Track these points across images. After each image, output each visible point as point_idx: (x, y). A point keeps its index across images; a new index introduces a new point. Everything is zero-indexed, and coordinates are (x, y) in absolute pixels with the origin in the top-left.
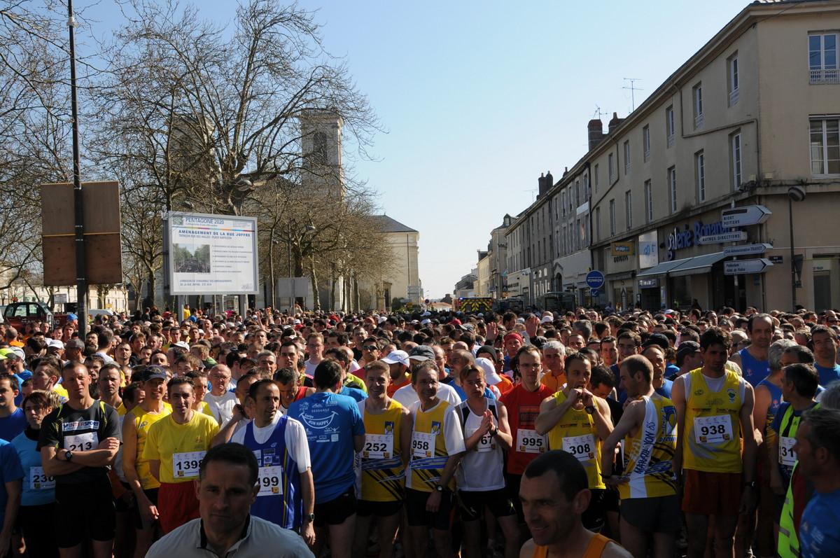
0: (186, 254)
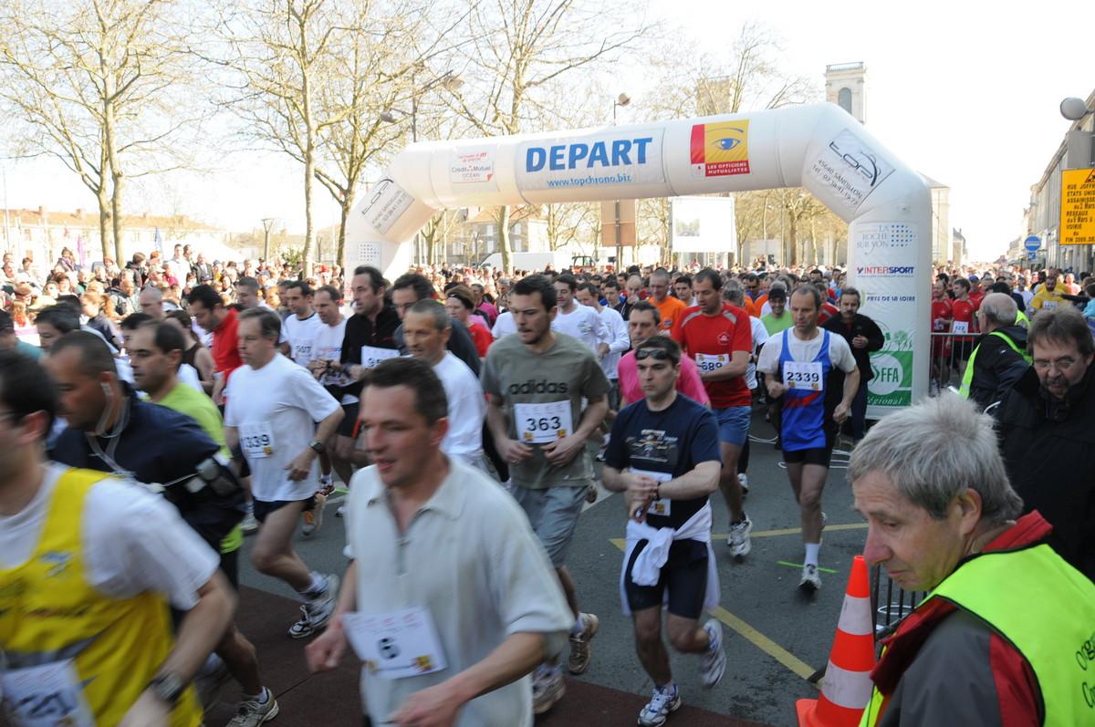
0: (683, 225)
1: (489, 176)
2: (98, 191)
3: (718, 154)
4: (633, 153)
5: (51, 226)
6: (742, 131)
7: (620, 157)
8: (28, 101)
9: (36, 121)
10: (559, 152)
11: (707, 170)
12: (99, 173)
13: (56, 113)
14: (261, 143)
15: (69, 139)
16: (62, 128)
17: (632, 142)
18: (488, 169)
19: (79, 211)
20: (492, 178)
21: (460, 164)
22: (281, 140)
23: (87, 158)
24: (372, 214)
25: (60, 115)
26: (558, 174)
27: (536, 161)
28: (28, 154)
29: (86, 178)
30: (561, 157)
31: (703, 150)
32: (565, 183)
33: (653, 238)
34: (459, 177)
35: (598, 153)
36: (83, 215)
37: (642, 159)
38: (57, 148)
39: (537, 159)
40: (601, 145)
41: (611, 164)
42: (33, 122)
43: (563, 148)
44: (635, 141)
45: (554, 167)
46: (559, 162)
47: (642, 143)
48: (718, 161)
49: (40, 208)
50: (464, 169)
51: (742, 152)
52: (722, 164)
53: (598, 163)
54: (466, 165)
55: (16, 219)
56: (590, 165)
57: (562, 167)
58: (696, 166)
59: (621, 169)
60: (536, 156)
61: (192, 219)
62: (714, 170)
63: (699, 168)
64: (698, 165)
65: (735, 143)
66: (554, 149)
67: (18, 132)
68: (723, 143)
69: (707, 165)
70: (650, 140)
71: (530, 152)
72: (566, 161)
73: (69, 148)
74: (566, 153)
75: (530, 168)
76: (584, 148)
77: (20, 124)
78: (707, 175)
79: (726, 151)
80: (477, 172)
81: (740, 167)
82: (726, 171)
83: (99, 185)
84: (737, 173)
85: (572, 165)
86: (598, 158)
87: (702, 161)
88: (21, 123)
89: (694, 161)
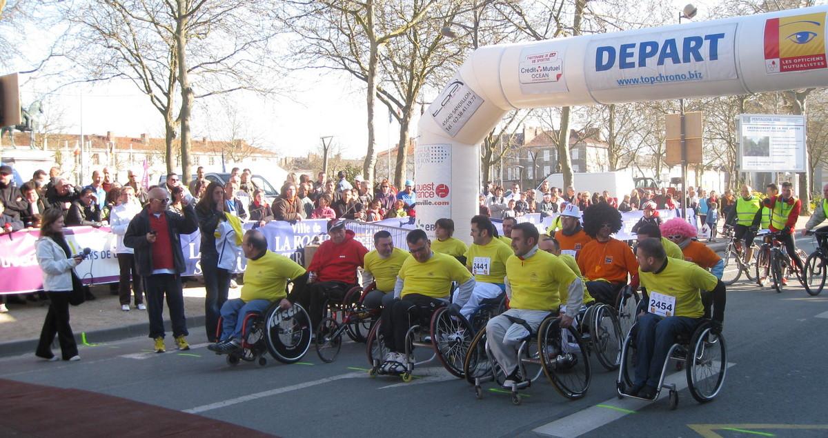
0: (752, 143)
1: (559, 76)
2: (165, 111)
3: (793, 48)
4: (705, 50)
5: (118, 150)
6: (819, 24)
7: (691, 54)
8: (107, 27)
9: (112, 47)
10: (629, 50)
11: (782, 65)
12: (167, 95)
13: (130, 38)
14: (322, 61)
15: (141, 62)
16: (135, 52)
17: (703, 38)
18: (557, 69)
19: (143, 135)
20: (561, 78)
21: (529, 64)
22: (342, 59)
23: (156, 79)
24: (442, 117)
25: (134, 39)
26: (628, 73)
27: (605, 60)
28: (104, 77)
29: (155, 99)
30: (631, 55)
31: (777, 44)
32: (636, 81)
33: (717, 162)
34: (528, 77)
35: (668, 51)
36: (147, 139)
37: (714, 55)
38: (130, 71)
39: (606, 57)
40: (671, 43)
41: (682, 61)
42: (109, 47)
43: (633, 46)
44: (707, 37)
45: (623, 65)
46: (629, 60)
47: (714, 39)
48: (793, 55)
49: (109, 133)
50: (533, 70)
51: (818, 46)
52: (798, 58)
53: (668, 61)
54: (536, 66)
55: (87, 142)
56: (661, 62)
57: (632, 65)
58: (770, 61)
59: (693, 66)
60: (606, 55)
61: (249, 143)
62: (789, 64)
63: (774, 63)
64: (772, 60)
65: (811, 36)
66: (624, 48)
67: (96, 56)
68: (799, 36)
69: (781, 60)
70: (722, 36)
71: (600, 51)
72: (635, 59)
73: (141, 71)
74: (636, 51)
75: (600, 67)
76: (654, 45)
77: (98, 50)
78: (782, 70)
79: (801, 45)
80: (547, 72)
81: (816, 61)
82: (802, 66)
83: (166, 105)
84: (814, 67)
85: (642, 64)
86: (668, 56)
87: (776, 55)
88: (99, 48)
89: (768, 56)
